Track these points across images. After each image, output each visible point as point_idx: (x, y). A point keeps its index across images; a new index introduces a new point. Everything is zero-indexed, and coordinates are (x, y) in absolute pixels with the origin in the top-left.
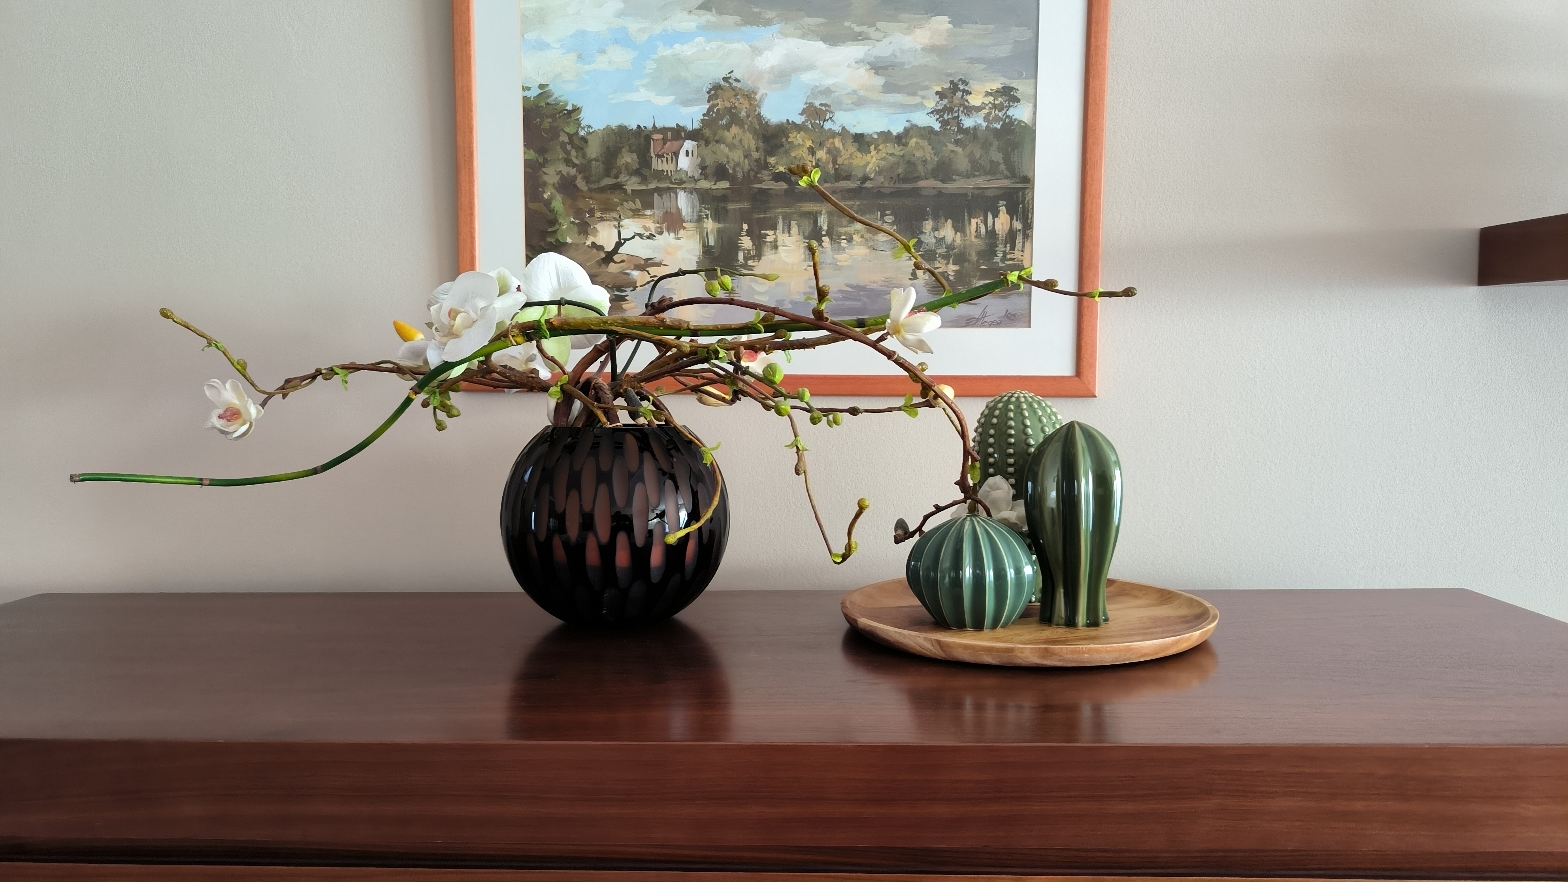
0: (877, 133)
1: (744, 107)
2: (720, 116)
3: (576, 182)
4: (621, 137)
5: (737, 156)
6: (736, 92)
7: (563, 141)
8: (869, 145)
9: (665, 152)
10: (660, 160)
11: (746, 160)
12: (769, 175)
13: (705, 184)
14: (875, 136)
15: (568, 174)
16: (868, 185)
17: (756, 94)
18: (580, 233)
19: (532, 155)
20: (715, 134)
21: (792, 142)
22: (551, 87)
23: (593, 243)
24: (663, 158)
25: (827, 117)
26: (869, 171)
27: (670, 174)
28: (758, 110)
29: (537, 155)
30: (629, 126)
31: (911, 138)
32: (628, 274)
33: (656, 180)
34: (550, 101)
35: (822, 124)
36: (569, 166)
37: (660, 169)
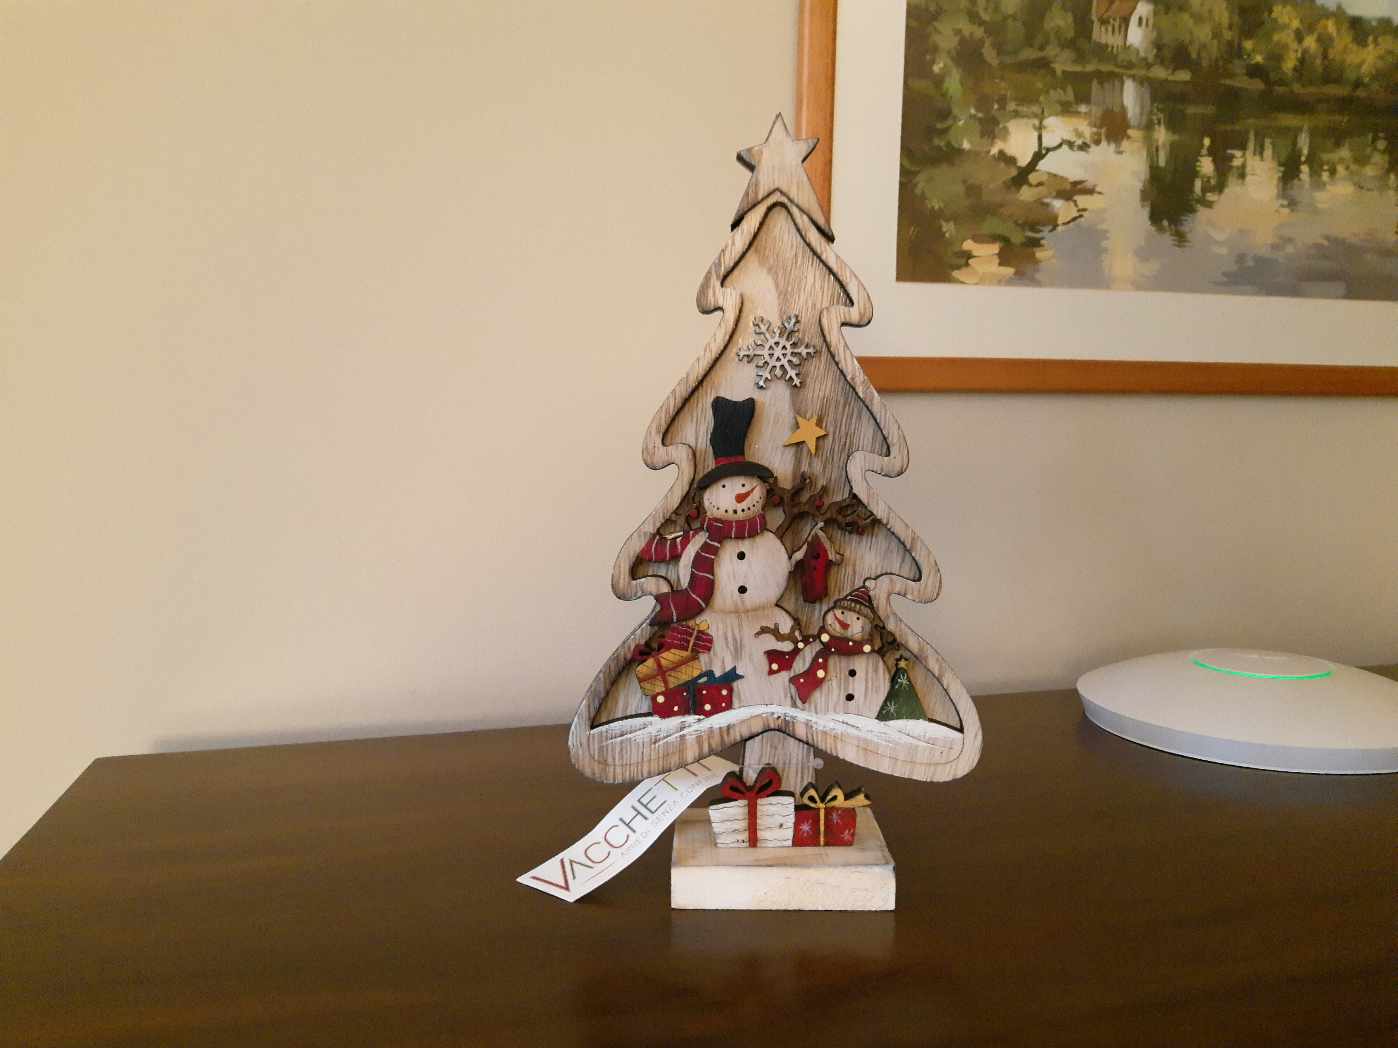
0: (1377, 19)
3: (983, 50)
5: (1203, 33)
8: (1366, 34)
9: (1110, 16)
10: (1103, 28)
11: (1215, 43)
12: (1242, 67)
13: (1160, 73)
14: (1375, 24)
15: (972, 33)
16: (1359, 93)
18: (983, 135)
23: (1001, 153)
24: (1108, 26)
26: (1364, 74)
27: (1115, 51)
32: (1047, 205)
33: (1096, 60)
36: (974, 24)
37: (1103, 41)
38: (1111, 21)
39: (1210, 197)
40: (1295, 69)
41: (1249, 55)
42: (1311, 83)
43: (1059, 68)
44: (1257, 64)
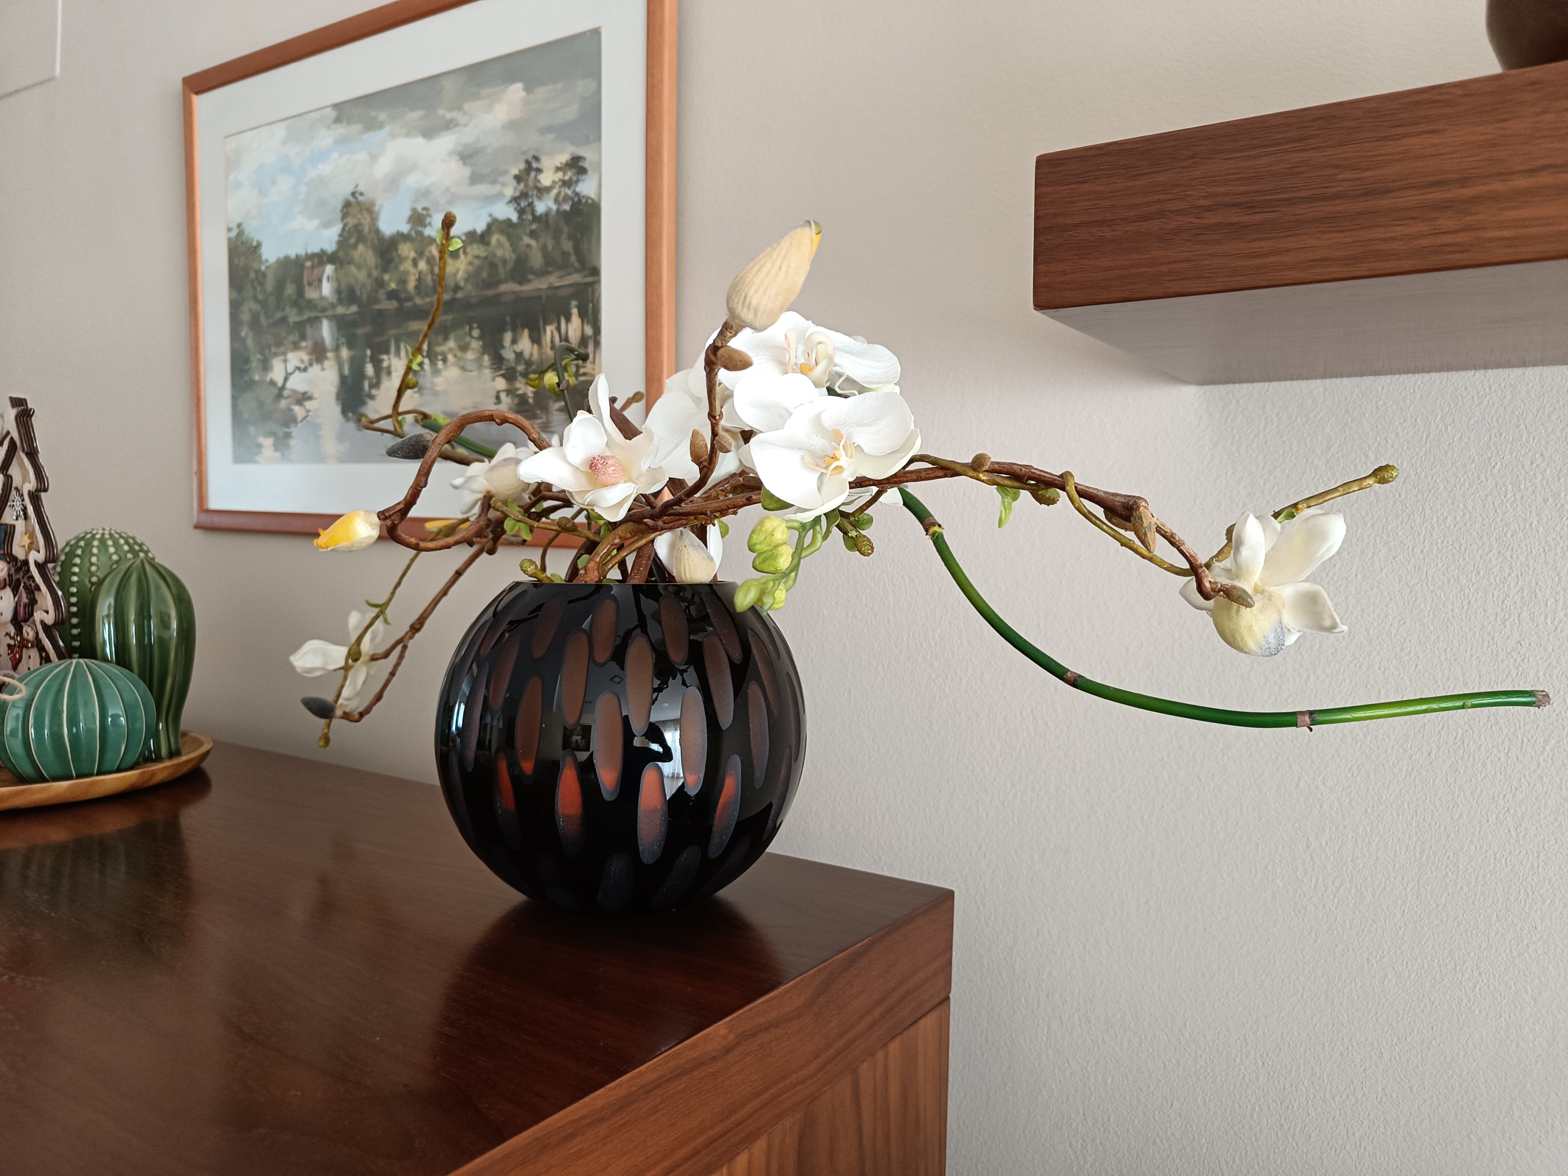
1: (366, 222)
2: (350, 235)
3: (261, 318)
4: (286, 268)
6: (360, 207)
7: (251, 278)
9: (313, 280)
10: (310, 289)
11: (369, 280)
12: (385, 294)
15: (255, 310)
16: (460, 295)
17: (375, 206)
18: (263, 370)
20: (347, 255)
21: (400, 254)
22: (244, 225)
24: (311, 286)
25: (427, 222)
26: (460, 279)
27: (317, 303)
28: (376, 223)
29: (237, 295)
30: (290, 255)
31: (493, 235)
33: (308, 310)
35: (423, 231)
36: (256, 303)
38: (314, 283)
39: (374, 392)
40: (417, 288)
41: (388, 284)
42: (427, 295)
43: (291, 321)
44: (393, 289)
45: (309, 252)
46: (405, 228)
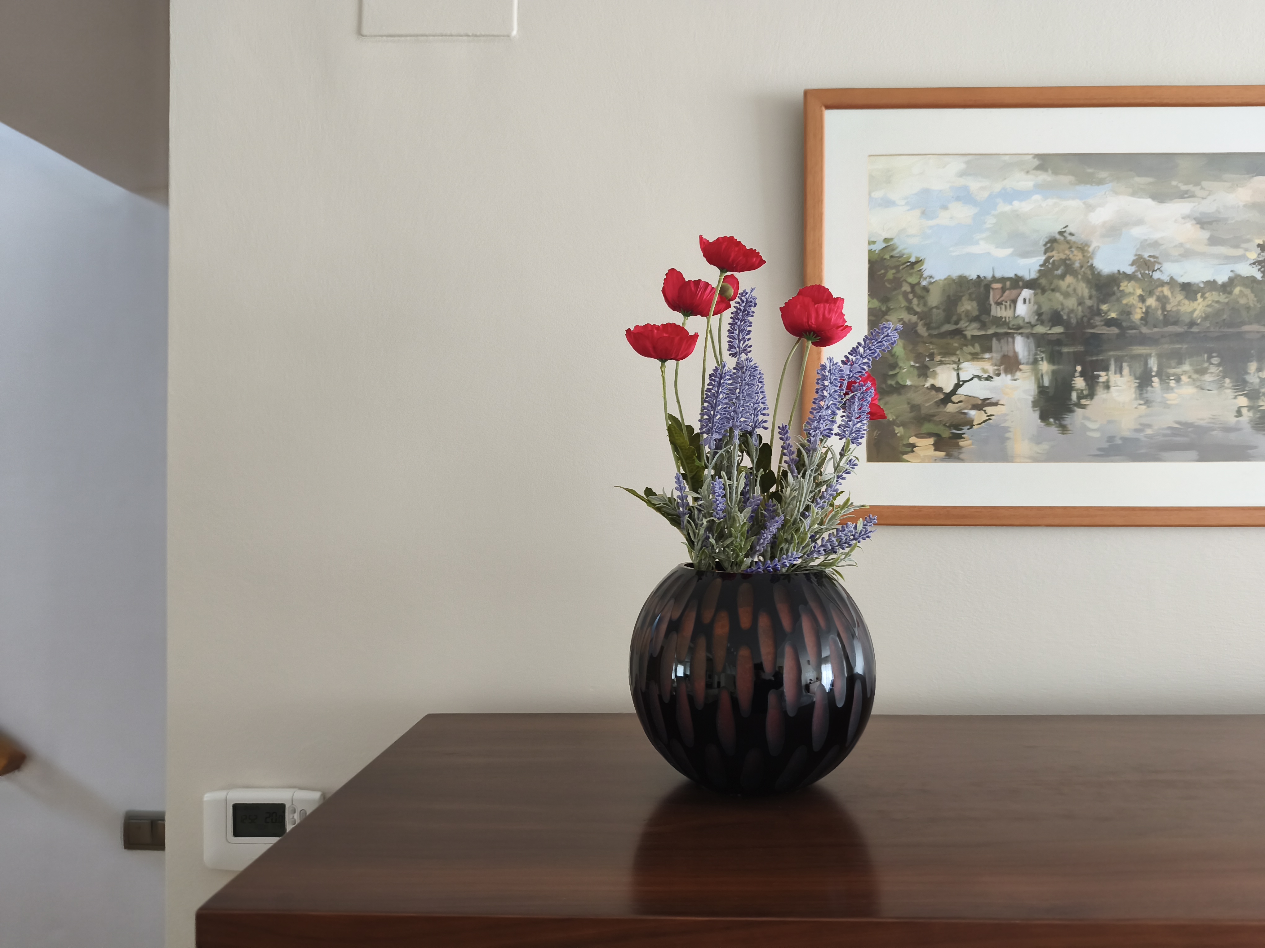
0: (1203, 282)
1: (1077, 258)
2: (1055, 266)
3: (918, 328)
4: (961, 286)
5: (1071, 303)
6: (1070, 245)
7: (905, 291)
8: (1196, 293)
9: (1003, 301)
10: (998, 308)
11: (1080, 308)
12: (1101, 321)
14: (1202, 285)
15: (909, 321)
16: (1195, 329)
17: (1089, 246)
19: (876, 303)
20: (1051, 283)
21: (1123, 290)
22: (896, 241)
24: (1001, 306)
25: (1156, 268)
26: (1196, 317)
27: (1007, 320)
28: (1091, 262)
29: (880, 304)
30: (969, 276)
31: (1235, 286)
33: (995, 326)
34: (894, 253)
35: (1151, 274)
36: (911, 314)
37: (999, 315)
38: (1003, 303)
40: (1142, 319)
41: (1106, 313)
42: (1155, 327)
43: (969, 334)
44: (1113, 318)
45: (998, 275)
46: (1130, 270)
